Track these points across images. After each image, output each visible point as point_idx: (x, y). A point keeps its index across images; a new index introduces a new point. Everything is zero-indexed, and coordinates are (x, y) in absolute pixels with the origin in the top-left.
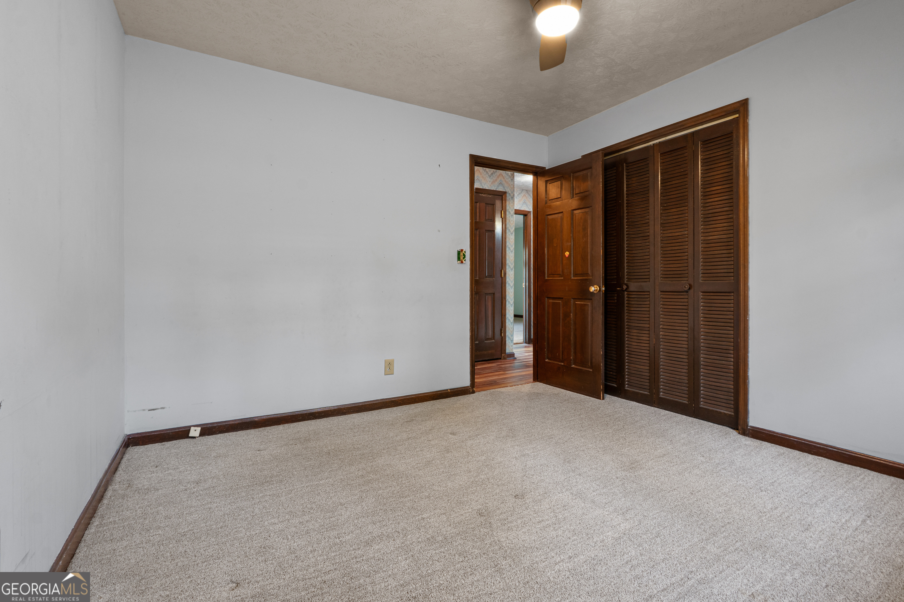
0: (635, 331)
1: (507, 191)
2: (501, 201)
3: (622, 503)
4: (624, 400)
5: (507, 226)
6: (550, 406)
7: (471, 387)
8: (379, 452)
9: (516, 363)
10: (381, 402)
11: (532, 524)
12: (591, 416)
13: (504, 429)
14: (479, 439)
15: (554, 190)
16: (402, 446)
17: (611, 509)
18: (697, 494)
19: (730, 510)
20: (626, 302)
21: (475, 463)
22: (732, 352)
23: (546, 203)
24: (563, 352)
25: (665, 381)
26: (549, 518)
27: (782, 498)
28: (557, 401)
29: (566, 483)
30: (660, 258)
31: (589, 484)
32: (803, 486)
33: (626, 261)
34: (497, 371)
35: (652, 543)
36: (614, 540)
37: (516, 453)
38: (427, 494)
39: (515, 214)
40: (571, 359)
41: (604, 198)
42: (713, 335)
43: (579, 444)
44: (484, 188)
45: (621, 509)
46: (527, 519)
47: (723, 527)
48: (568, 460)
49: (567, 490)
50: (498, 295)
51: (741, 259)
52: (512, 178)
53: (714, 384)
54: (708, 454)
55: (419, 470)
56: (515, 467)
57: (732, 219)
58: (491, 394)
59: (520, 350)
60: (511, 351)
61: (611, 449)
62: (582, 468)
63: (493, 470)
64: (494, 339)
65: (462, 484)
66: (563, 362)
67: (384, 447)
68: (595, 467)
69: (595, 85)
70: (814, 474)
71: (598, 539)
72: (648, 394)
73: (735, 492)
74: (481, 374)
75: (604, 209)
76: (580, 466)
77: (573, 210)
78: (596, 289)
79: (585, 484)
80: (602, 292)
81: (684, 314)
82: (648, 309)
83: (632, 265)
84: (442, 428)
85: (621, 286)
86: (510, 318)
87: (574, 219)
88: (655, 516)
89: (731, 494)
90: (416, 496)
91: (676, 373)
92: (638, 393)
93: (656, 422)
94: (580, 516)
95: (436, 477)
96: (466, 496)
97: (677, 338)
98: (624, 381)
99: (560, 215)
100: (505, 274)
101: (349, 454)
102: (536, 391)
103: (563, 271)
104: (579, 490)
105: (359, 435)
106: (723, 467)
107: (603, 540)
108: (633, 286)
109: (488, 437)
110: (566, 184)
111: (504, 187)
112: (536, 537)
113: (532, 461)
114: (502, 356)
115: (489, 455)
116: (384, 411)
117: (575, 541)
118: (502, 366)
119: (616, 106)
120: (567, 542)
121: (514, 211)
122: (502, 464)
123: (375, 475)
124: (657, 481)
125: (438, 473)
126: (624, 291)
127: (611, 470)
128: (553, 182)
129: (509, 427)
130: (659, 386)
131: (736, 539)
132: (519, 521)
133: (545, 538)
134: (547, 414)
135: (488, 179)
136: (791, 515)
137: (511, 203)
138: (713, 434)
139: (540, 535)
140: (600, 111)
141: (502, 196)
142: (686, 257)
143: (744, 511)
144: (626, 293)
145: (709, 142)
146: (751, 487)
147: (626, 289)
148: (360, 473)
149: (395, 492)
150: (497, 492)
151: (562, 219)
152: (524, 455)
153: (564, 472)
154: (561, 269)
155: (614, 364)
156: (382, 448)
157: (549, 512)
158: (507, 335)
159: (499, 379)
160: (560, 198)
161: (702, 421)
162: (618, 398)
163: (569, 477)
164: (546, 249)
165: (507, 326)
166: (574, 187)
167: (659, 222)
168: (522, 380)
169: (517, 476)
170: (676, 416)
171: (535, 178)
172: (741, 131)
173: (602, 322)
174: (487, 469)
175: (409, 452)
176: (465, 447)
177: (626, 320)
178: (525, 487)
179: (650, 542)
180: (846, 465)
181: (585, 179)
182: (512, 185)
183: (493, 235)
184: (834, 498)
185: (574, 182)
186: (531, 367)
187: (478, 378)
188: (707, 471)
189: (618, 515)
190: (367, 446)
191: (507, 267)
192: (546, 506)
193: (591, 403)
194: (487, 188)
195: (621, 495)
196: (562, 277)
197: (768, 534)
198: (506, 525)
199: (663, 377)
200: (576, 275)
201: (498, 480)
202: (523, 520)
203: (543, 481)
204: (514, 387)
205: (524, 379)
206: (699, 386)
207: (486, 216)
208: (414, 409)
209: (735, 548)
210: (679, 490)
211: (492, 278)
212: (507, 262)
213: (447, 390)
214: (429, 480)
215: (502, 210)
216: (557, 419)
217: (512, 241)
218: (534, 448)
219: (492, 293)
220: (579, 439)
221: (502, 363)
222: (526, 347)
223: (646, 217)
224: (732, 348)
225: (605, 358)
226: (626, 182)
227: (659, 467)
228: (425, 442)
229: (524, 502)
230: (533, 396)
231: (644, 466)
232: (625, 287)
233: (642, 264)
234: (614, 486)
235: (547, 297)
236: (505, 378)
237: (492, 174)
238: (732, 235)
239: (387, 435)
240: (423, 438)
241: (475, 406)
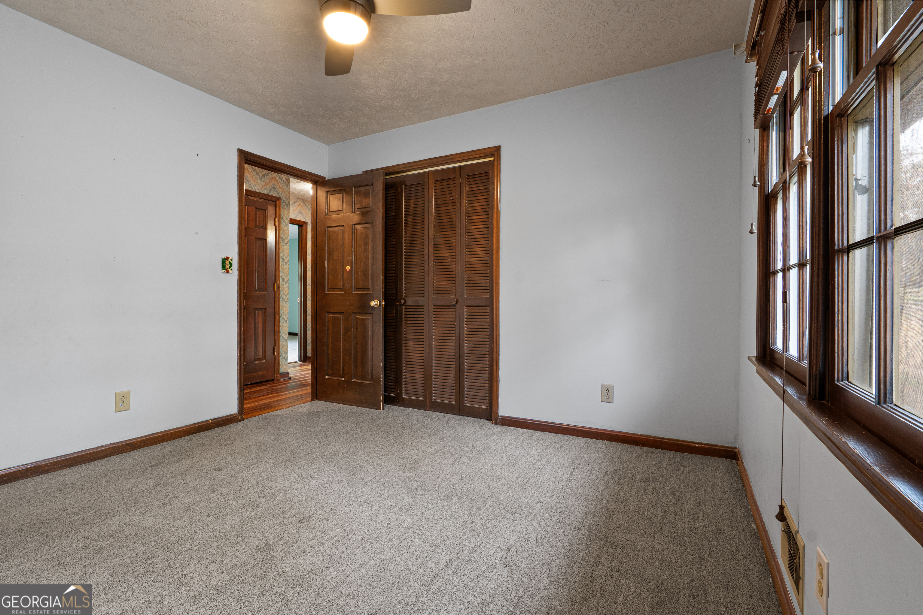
0: (412, 342)
1: (281, 197)
2: (274, 208)
3: (405, 502)
4: (402, 408)
5: (282, 235)
6: (331, 423)
7: (239, 413)
8: (110, 511)
9: (291, 383)
10: (109, 448)
11: (320, 544)
12: (373, 427)
13: (282, 454)
14: (252, 470)
15: (335, 202)
16: (146, 497)
17: (396, 509)
18: (465, 479)
19: (489, 486)
20: (404, 316)
21: (249, 497)
22: (487, 356)
23: (327, 214)
24: (343, 367)
25: (437, 386)
26: (337, 534)
27: (523, 468)
28: (338, 417)
29: (352, 495)
30: (433, 276)
31: (374, 491)
32: (536, 456)
33: (404, 277)
34: (269, 393)
35: (433, 530)
36: (401, 537)
37: (297, 476)
38: (188, 546)
39: (290, 223)
40: (352, 374)
41: (384, 215)
42: (474, 342)
43: (362, 455)
44: (254, 190)
45: (405, 508)
46: (314, 541)
47: (485, 501)
48: (352, 473)
49: (354, 502)
50: (270, 310)
51: (495, 279)
52: (287, 184)
53: (474, 384)
54: (471, 444)
55: (174, 521)
56: (297, 491)
57: (488, 245)
58: (264, 419)
59: (295, 369)
60: (285, 371)
61: (393, 454)
62: (367, 478)
63: (272, 500)
64: (265, 360)
65: (234, 523)
66: (343, 378)
67: (118, 503)
68: (379, 474)
69: (378, 104)
70: (542, 446)
71: (386, 540)
72: (422, 400)
73: (492, 471)
74: (250, 399)
75: (384, 227)
76: (365, 476)
77: (354, 224)
78: (376, 303)
79: (371, 492)
80: (382, 306)
81: (452, 326)
82: (422, 322)
83: (409, 281)
84: (203, 465)
85: (399, 301)
86: (284, 335)
87: (355, 233)
88: (434, 506)
89: (489, 473)
90: (173, 551)
91: (445, 378)
92: (414, 400)
93: (430, 424)
94: (368, 523)
95: (198, 524)
96: (241, 536)
97: (446, 347)
98: (401, 390)
99: (341, 228)
100: (279, 287)
101: (58, 524)
102: (315, 410)
103: (344, 285)
104: (365, 499)
105: (75, 496)
106: (482, 452)
107: (391, 540)
108: (410, 301)
109: (263, 465)
110: (347, 198)
111: (277, 192)
112: (324, 557)
113: (316, 481)
114: (274, 376)
115: (266, 484)
116: (114, 459)
117: (365, 549)
118: (275, 387)
119: (396, 129)
120: (357, 552)
121: (289, 220)
122: (282, 491)
123: (106, 541)
124: (433, 475)
125: (201, 519)
126: (402, 305)
127: (394, 474)
128: (334, 193)
129: (288, 451)
130: (431, 391)
131: (495, 508)
132: (306, 546)
133: (334, 554)
134: (328, 431)
135: (259, 181)
136: (530, 480)
137: (286, 211)
138: (474, 427)
139: (329, 553)
140: (381, 131)
141: (276, 202)
142: (454, 276)
143: (499, 485)
144: (404, 307)
145: (473, 177)
146: (502, 464)
147: (404, 303)
148: (81, 544)
149: (141, 554)
150: (279, 522)
151: (343, 232)
152: (306, 477)
153: (350, 485)
154: (342, 283)
155: (393, 375)
156: (116, 505)
157: (337, 527)
158: (280, 354)
159: (273, 401)
160: (342, 210)
161: (466, 417)
162: (396, 407)
163: (355, 489)
164: (326, 262)
165: (280, 344)
166: (356, 202)
167: (433, 243)
168: (299, 399)
169: (301, 499)
170: (445, 416)
171: (315, 187)
172: (495, 172)
173: (382, 335)
174: (264, 500)
175: (158, 502)
176: (236, 482)
177: (403, 333)
178: (310, 509)
179: (431, 530)
180: (559, 435)
181: (366, 195)
182: (287, 191)
183: (265, 244)
184: (554, 460)
185: (356, 197)
186: (309, 386)
187: (247, 403)
188: (471, 458)
189: (403, 513)
190: (90, 507)
191: (281, 280)
192: (334, 523)
193: (372, 414)
194: (257, 191)
195: (404, 494)
196: (343, 291)
197: (515, 498)
198: (291, 554)
199: (435, 382)
200: (357, 289)
201: (279, 509)
202: (310, 543)
203: (328, 498)
204: (290, 408)
205: (302, 399)
206: (463, 388)
207: (256, 223)
208: (161, 449)
209: (494, 515)
210: (451, 478)
211: (264, 291)
212: (281, 274)
213: (208, 421)
214: (190, 528)
215: (276, 217)
216: (339, 435)
217: (286, 251)
218: (317, 468)
219: (263, 308)
220: (362, 450)
221: (275, 385)
222: (301, 366)
223: (421, 238)
224: (488, 353)
225: (385, 370)
226: (404, 203)
227: (435, 462)
228: (181, 485)
229: (310, 525)
230: (311, 416)
231: (422, 464)
232: (403, 302)
233: (418, 280)
234: (397, 487)
235: (327, 312)
236: (279, 400)
237: (263, 176)
238: (488, 258)
239: (122, 488)
240: (176, 482)
241: (245, 435)
